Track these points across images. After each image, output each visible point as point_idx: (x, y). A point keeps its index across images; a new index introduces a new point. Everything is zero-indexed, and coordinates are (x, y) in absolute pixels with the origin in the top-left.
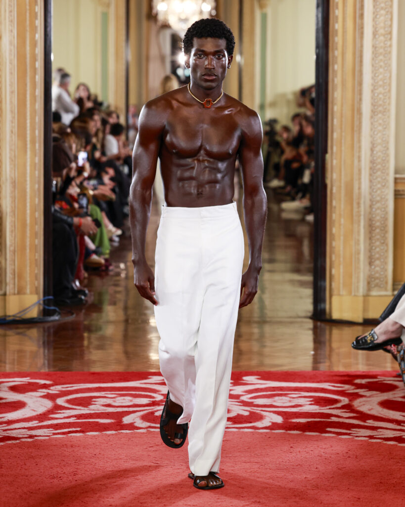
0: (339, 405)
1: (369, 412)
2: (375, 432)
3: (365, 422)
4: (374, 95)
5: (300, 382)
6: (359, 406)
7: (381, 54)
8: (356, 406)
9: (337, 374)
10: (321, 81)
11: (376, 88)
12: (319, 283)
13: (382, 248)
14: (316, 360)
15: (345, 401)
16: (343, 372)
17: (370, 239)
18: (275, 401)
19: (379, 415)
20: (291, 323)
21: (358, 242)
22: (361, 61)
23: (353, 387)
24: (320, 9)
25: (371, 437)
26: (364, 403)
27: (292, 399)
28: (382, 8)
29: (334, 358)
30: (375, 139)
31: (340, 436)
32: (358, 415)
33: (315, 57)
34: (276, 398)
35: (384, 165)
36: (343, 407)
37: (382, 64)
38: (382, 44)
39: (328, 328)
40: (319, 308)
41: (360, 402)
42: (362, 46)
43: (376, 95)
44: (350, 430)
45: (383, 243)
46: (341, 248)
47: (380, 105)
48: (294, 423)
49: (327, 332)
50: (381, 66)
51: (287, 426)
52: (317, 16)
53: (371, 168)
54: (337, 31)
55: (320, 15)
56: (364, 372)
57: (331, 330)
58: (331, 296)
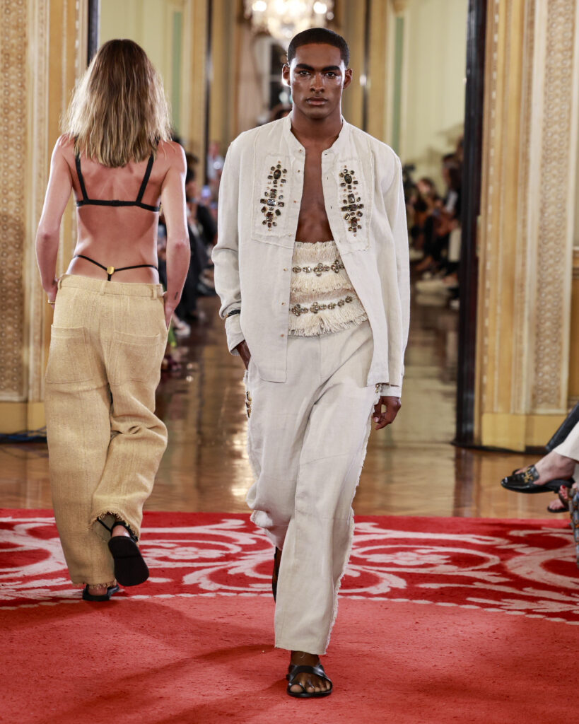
0: (486, 566)
1: (528, 577)
2: (535, 604)
3: (521, 590)
4: (547, 133)
5: (433, 532)
6: (513, 568)
7: (557, 77)
8: (509, 567)
9: (486, 522)
10: (473, 113)
11: (549, 125)
12: (465, 396)
13: (554, 348)
14: (458, 504)
15: (495, 560)
16: (493, 520)
17: (538, 335)
18: (396, 558)
19: (542, 581)
20: (425, 449)
21: (519, 340)
22: (529, 88)
23: (507, 541)
24: (474, 13)
25: (529, 611)
26: (521, 564)
27: (420, 556)
28: (560, 14)
29: (484, 500)
30: (547, 196)
31: (485, 609)
33: (464, 80)
34: (399, 554)
35: (558, 232)
36: (491, 569)
37: (558, 91)
38: (559, 65)
39: (475, 457)
40: (464, 430)
41: (516, 563)
42: (531, 67)
43: (549, 134)
44: (500, 601)
45: (555, 342)
46: (497, 348)
47: (555, 149)
48: (422, 589)
49: (475, 464)
50: (557, 95)
51: (412, 593)
52: (469, 23)
53: (540, 237)
54: (496, 44)
55: (473, 22)
56: (523, 520)
57: (480, 461)
58: (481, 413)
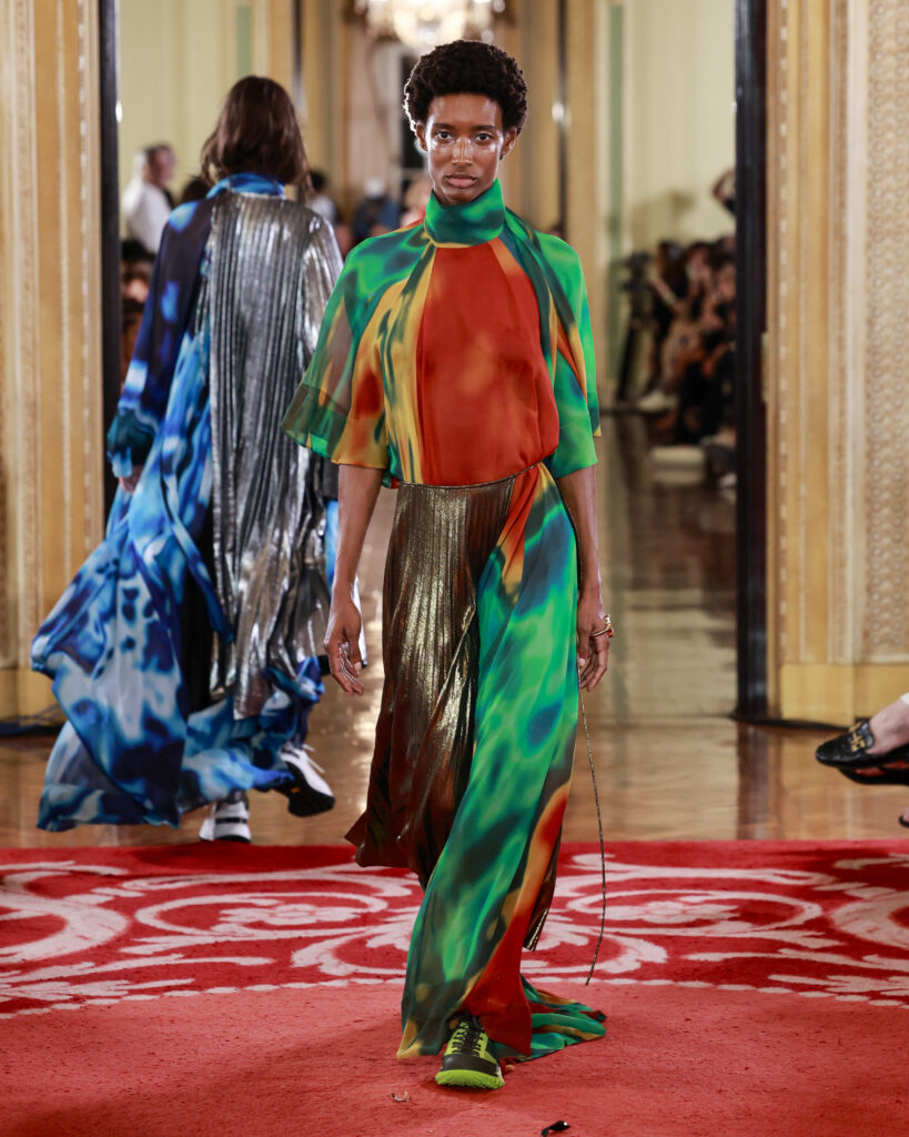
0: (799, 920)
1: (869, 937)
2: (884, 982)
3: (860, 959)
4: (873, 194)
5: (706, 867)
7: (889, 97)
8: (837, 922)
9: (795, 848)
10: (749, 162)
11: (878, 177)
12: (751, 637)
14: (745, 818)
15: (812, 910)
16: (808, 843)
17: (869, 530)
18: (648, 912)
19: (894, 944)
20: (687, 728)
21: (839, 539)
22: (843, 116)
23: (831, 879)
25: (874, 995)
26: (856, 915)
27: (688, 908)
29: (789, 810)
30: (877, 297)
31: (801, 994)
32: (842, 944)
33: (733, 105)
34: (652, 905)
35: (898, 357)
36: (809, 925)
37: (891, 120)
38: (891, 75)
39: (771, 738)
40: (751, 693)
41: (848, 914)
42: (844, 80)
43: (878, 193)
44: (824, 978)
45: (899, 541)
46: (802, 554)
47: (889, 217)
48: (693, 962)
49: (771, 750)
50: (889, 127)
51: (676, 970)
52: (738, 11)
53: (868, 366)
54: (784, 44)
55: (745, 8)
56: (856, 843)
57: (779, 744)
58: (778, 666)
